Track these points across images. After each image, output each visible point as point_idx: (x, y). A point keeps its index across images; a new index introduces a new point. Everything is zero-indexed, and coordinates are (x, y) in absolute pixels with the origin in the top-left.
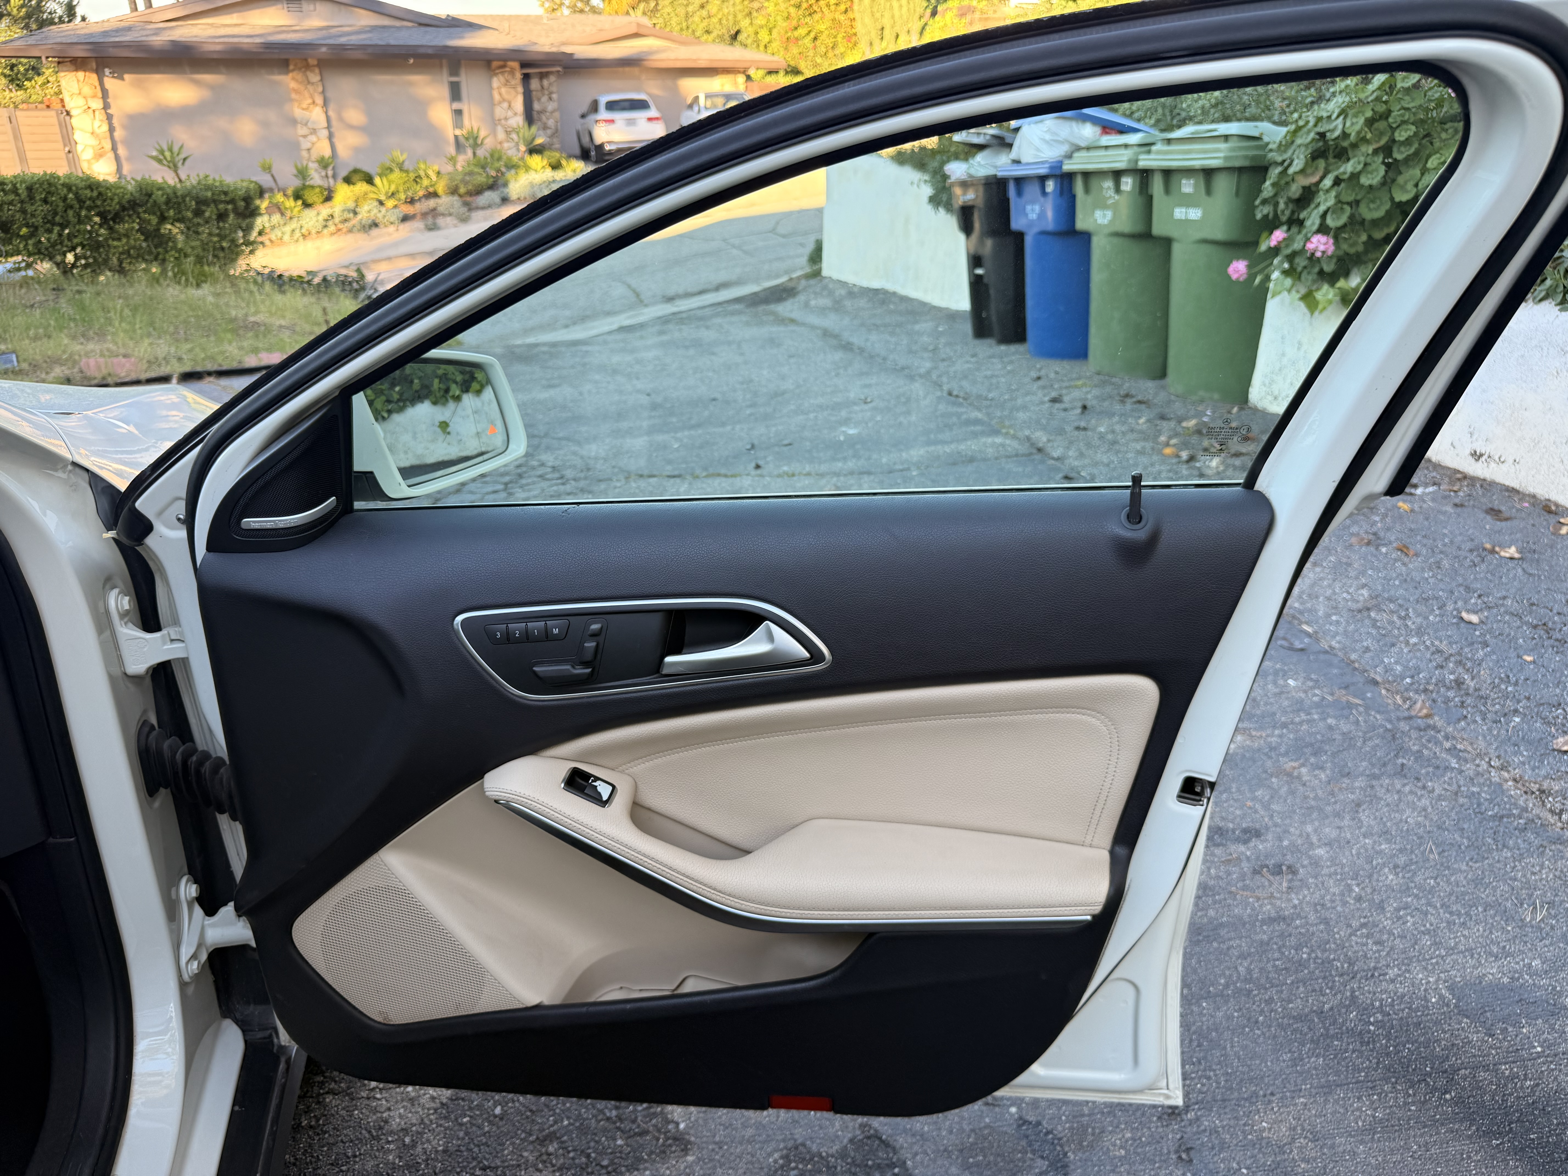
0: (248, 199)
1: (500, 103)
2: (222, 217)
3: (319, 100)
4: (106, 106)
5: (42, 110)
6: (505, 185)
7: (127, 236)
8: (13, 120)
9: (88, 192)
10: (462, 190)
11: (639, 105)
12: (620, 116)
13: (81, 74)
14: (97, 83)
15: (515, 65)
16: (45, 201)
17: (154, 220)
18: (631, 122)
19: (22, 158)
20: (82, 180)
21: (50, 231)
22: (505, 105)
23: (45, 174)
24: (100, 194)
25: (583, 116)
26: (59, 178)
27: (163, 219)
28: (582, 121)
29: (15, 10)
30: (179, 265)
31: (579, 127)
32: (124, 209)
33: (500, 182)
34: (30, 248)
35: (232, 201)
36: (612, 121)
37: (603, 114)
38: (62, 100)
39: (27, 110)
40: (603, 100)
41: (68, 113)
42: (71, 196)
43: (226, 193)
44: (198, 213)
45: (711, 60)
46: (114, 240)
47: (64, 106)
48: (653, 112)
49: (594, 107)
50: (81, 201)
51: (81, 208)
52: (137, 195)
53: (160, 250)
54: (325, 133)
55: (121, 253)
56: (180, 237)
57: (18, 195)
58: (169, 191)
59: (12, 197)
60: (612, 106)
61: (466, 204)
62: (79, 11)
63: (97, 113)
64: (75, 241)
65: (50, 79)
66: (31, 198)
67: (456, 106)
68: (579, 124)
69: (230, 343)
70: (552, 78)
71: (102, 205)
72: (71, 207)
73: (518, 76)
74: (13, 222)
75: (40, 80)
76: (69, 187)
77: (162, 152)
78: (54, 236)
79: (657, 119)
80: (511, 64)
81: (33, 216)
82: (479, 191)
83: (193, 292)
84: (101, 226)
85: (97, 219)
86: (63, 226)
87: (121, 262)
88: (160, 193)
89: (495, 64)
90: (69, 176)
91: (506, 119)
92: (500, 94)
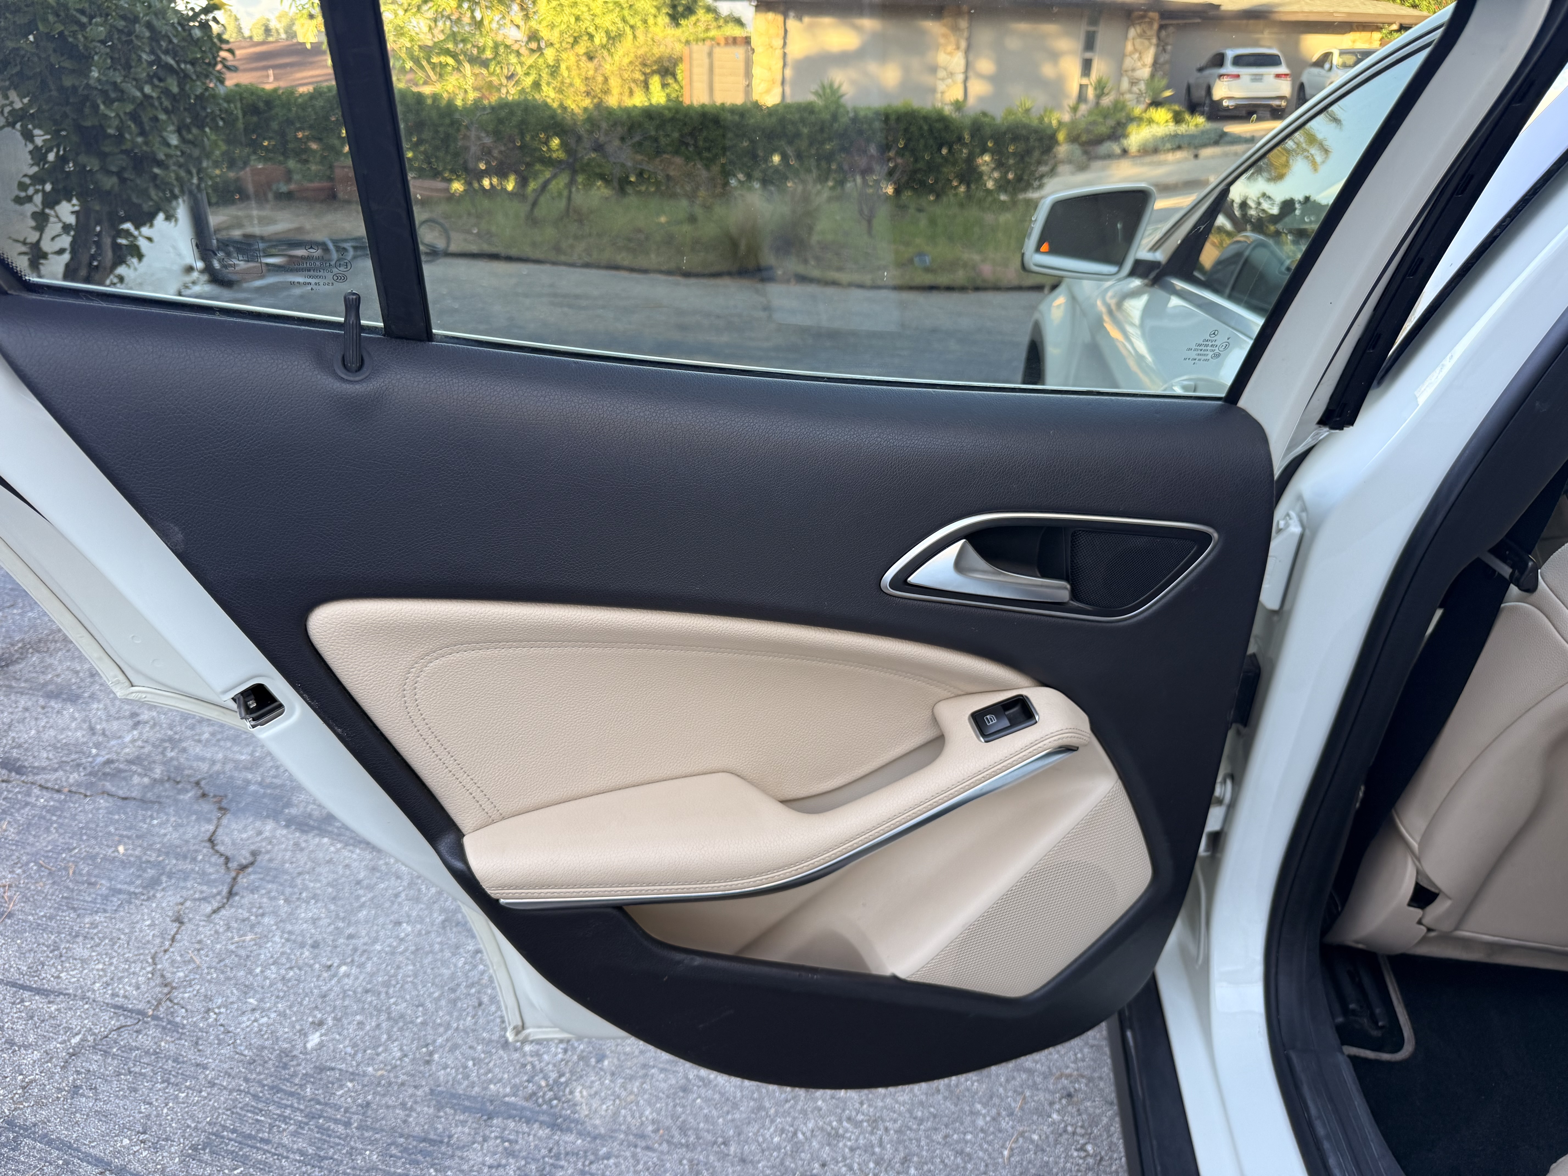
1: (1131, 54)
3: (963, 44)
4: (784, 45)
6: (1125, 136)
8: (712, 56)
10: (1084, 138)
11: (1270, 61)
12: (1246, 72)
13: (770, 17)
14: (781, 24)
15: (1154, 15)
18: (1257, 78)
22: (1136, 56)
25: (1201, 70)
28: (1199, 74)
31: (1192, 81)
33: (1119, 132)
36: (1238, 76)
37: (1229, 69)
40: (1230, 54)
41: (753, 51)
45: (1349, 14)
48: (1283, 69)
49: (1219, 60)
54: (960, 77)
60: (1239, 61)
61: (1086, 152)
63: (776, 51)
67: (1088, 55)
68: (1193, 78)
70: (1171, 29)
73: (1156, 26)
75: (693, 19)
79: (1286, 75)
80: (1151, 14)
82: (1099, 141)
89: (1136, 14)
91: (1133, 70)
92: (1134, 45)
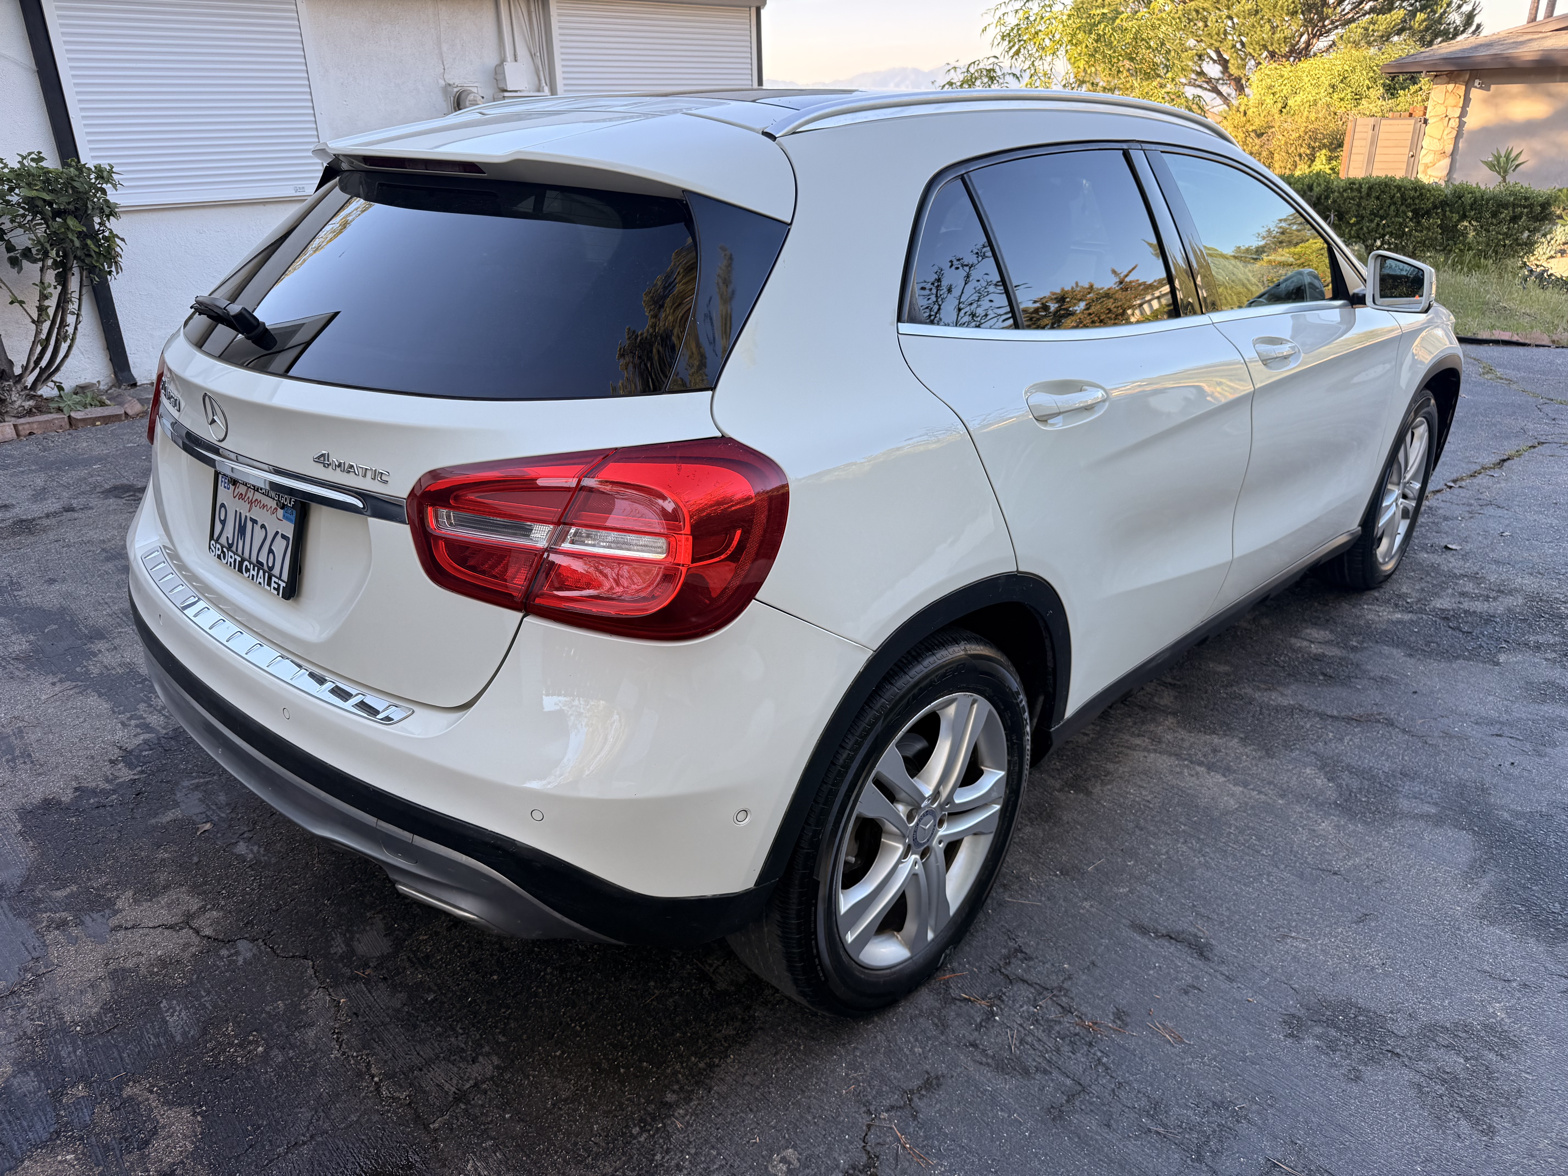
0: (1545, 205)
2: (1515, 219)
4: (1463, 114)
5: (1405, 118)
7: (1428, 229)
8: (1377, 129)
9: (1412, 193)
13: (1451, 87)
14: (1462, 93)
16: (1378, 198)
17: (1456, 217)
19: (1371, 161)
20: (1412, 183)
21: (1372, 221)
23: (1386, 177)
24: (1421, 194)
26: (1395, 181)
27: (1464, 217)
29: (1417, 24)
30: (1461, 256)
32: (1435, 207)
34: (1353, 232)
35: (1531, 206)
38: (1426, 108)
39: (1393, 118)
41: (1426, 122)
42: (1398, 195)
43: (1526, 199)
44: (1494, 215)
46: (1416, 231)
47: (1425, 114)
50: (1403, 198)
51: (1402, 204)
52: (1450, 197)
53: (1450, 242)
55: (1418, 242)
56: (1472, 234)
57: (1360, 192)
58: (1478, 194)
59: (1355, 194)
62: (1477, 20)
63: (1452, 121)
64: (1387, 230)
65: (1423, 87)
66: (1368, 195)
69: (1474, 318)
71: (1420, 204)
72: (1395, 204)
74: (1348, 212)
75: (1414, 88)
76: (1399, 188)
77: (1498, 159)
78: (1373, 225)
81: (1365, 209)
83: (1462, 279)
84: (1411, 220)
85: (1410, 214)
86: (1382, 218)
87: (1415, 248)
88: (1470, 195)
90: (1402, 180)
